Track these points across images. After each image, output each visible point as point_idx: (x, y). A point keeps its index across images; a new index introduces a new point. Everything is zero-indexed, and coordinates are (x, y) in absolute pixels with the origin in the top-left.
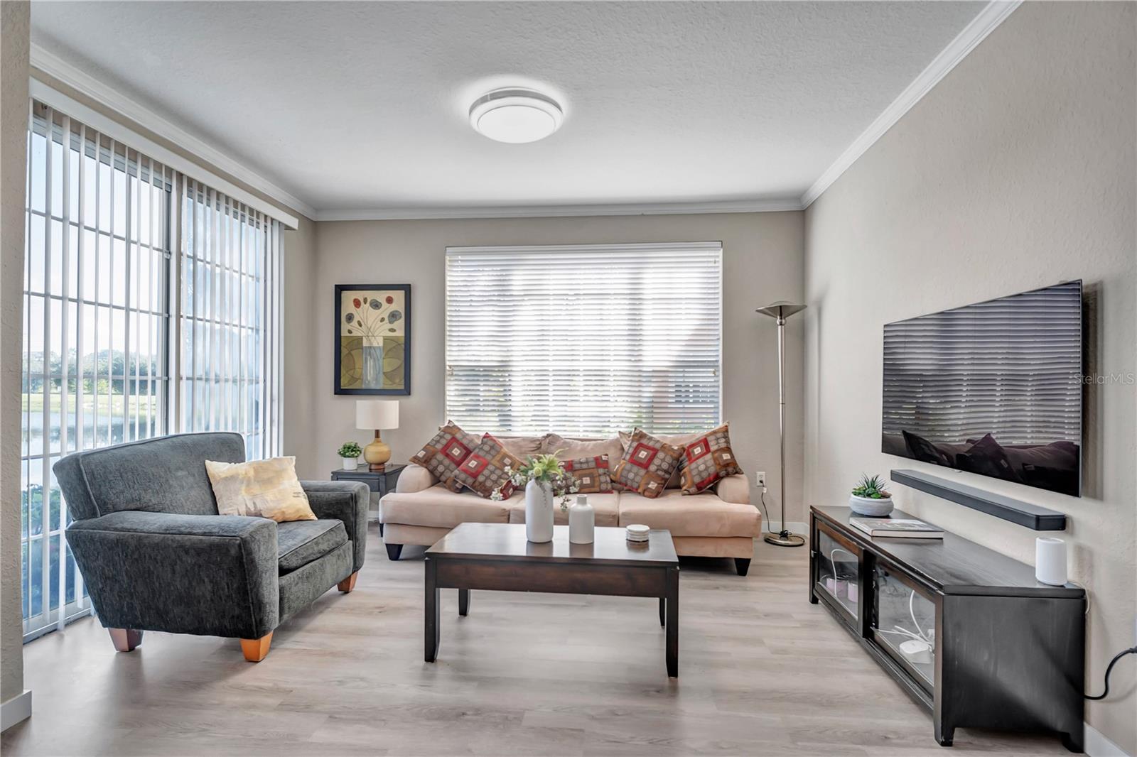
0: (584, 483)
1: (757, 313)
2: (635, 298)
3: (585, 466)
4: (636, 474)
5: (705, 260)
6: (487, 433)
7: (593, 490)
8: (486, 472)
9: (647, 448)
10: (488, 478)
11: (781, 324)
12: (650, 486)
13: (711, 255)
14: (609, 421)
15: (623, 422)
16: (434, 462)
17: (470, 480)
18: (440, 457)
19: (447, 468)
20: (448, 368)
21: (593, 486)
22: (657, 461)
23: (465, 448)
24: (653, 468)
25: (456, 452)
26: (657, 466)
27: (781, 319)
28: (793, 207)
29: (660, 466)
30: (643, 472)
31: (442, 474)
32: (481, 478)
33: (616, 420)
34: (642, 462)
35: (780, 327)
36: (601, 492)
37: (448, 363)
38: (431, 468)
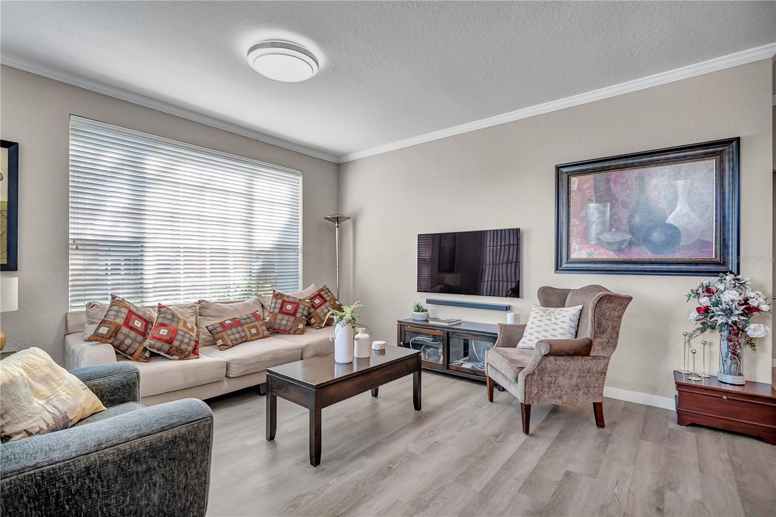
0: (253, 333)
1: (325, 219)
2: (250, 198)
3: (248, 321)
4: (288, 321)
5: (292, 180)
6: (159, 304)
7: (259, 336)
8: (179, 337)
9: (291, 303)
10: (182, 342)
11: (338, 227)
12: (299, 327)
13: (295, 178)
14: (229, 288)
15: (238, 287)
16: (120, 337)
17: (166, 347)
18: (125, 330)
19: (134, 340)
20: (71, 242)
21: (259, 334)
22: (300, 310)
23: (145, 320)
24: (298, 315)
25: (138, 324)
26: (301, 313)
27: (338, 224)
28: (334, 160)
29: (303, 313)
30: (292, 319)
31: (129, 347)
32: (176, 343)
33: (234, 286)
34: (291, 312)
35: (337, 228)
36: (264, 337)
37: (71, 236)
38: (117, 343)
